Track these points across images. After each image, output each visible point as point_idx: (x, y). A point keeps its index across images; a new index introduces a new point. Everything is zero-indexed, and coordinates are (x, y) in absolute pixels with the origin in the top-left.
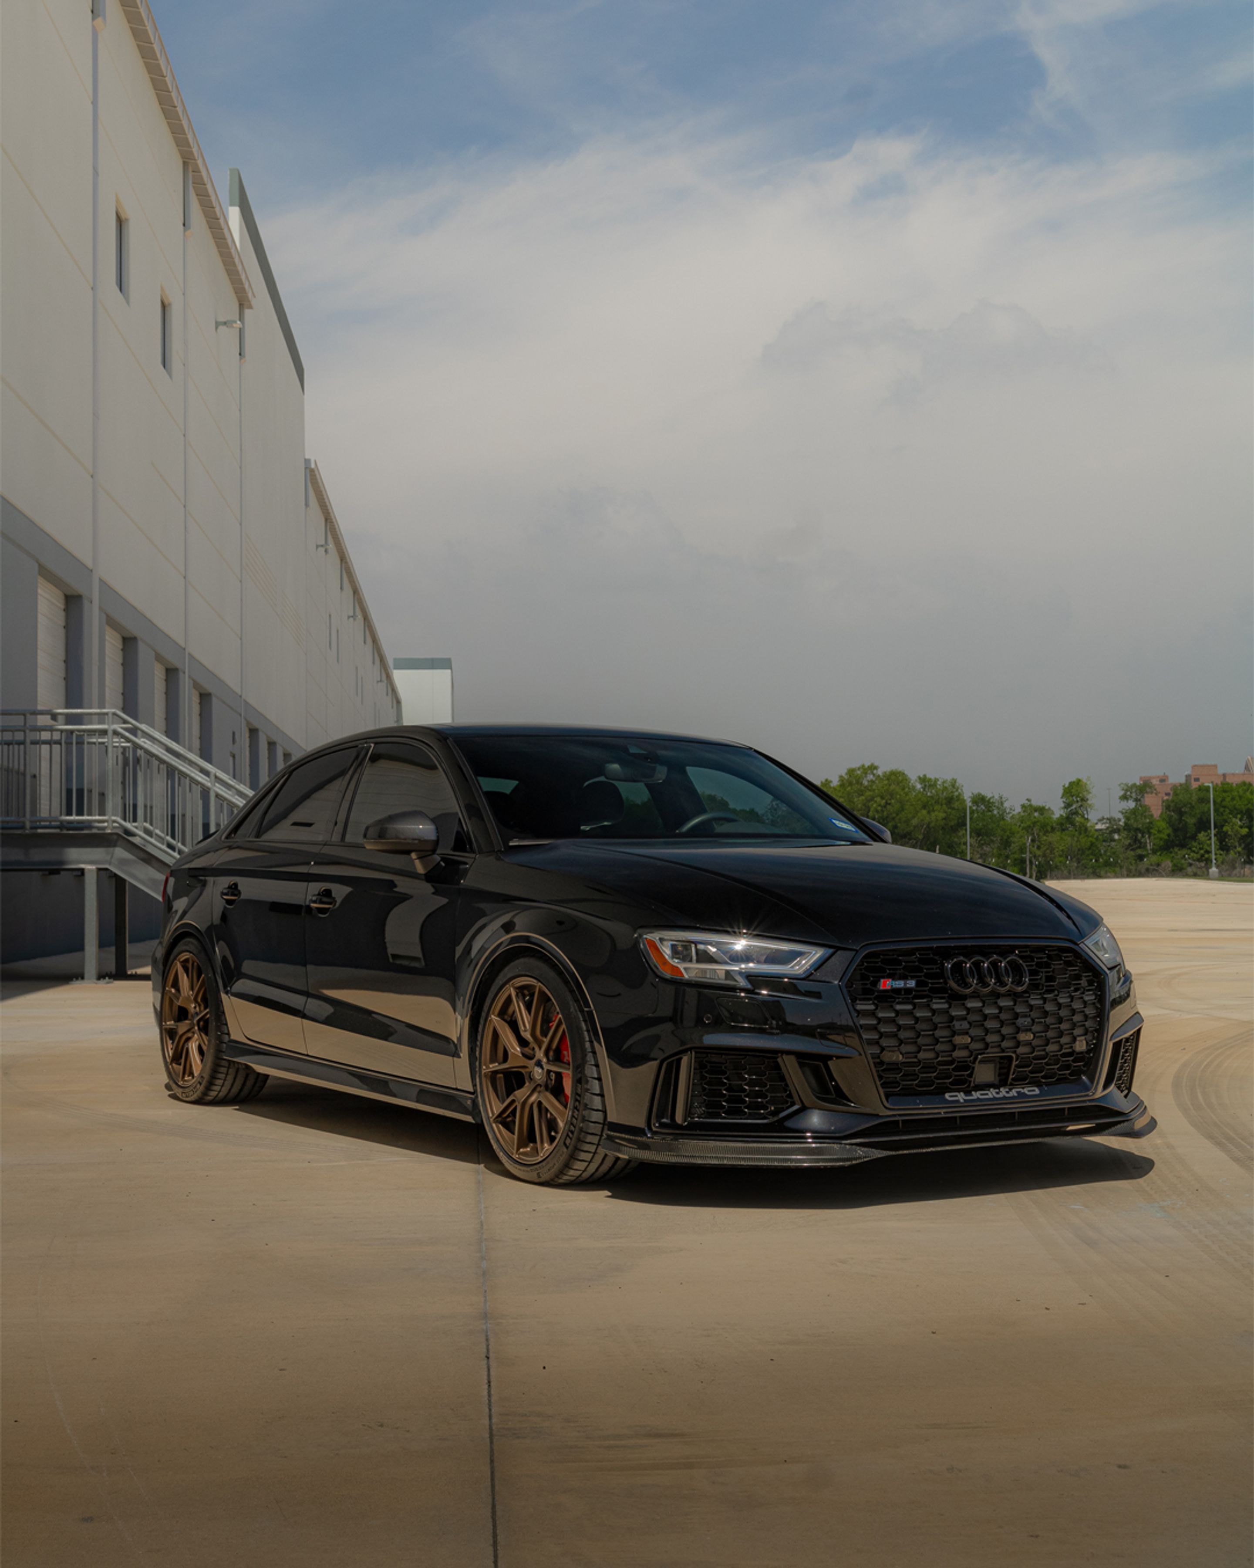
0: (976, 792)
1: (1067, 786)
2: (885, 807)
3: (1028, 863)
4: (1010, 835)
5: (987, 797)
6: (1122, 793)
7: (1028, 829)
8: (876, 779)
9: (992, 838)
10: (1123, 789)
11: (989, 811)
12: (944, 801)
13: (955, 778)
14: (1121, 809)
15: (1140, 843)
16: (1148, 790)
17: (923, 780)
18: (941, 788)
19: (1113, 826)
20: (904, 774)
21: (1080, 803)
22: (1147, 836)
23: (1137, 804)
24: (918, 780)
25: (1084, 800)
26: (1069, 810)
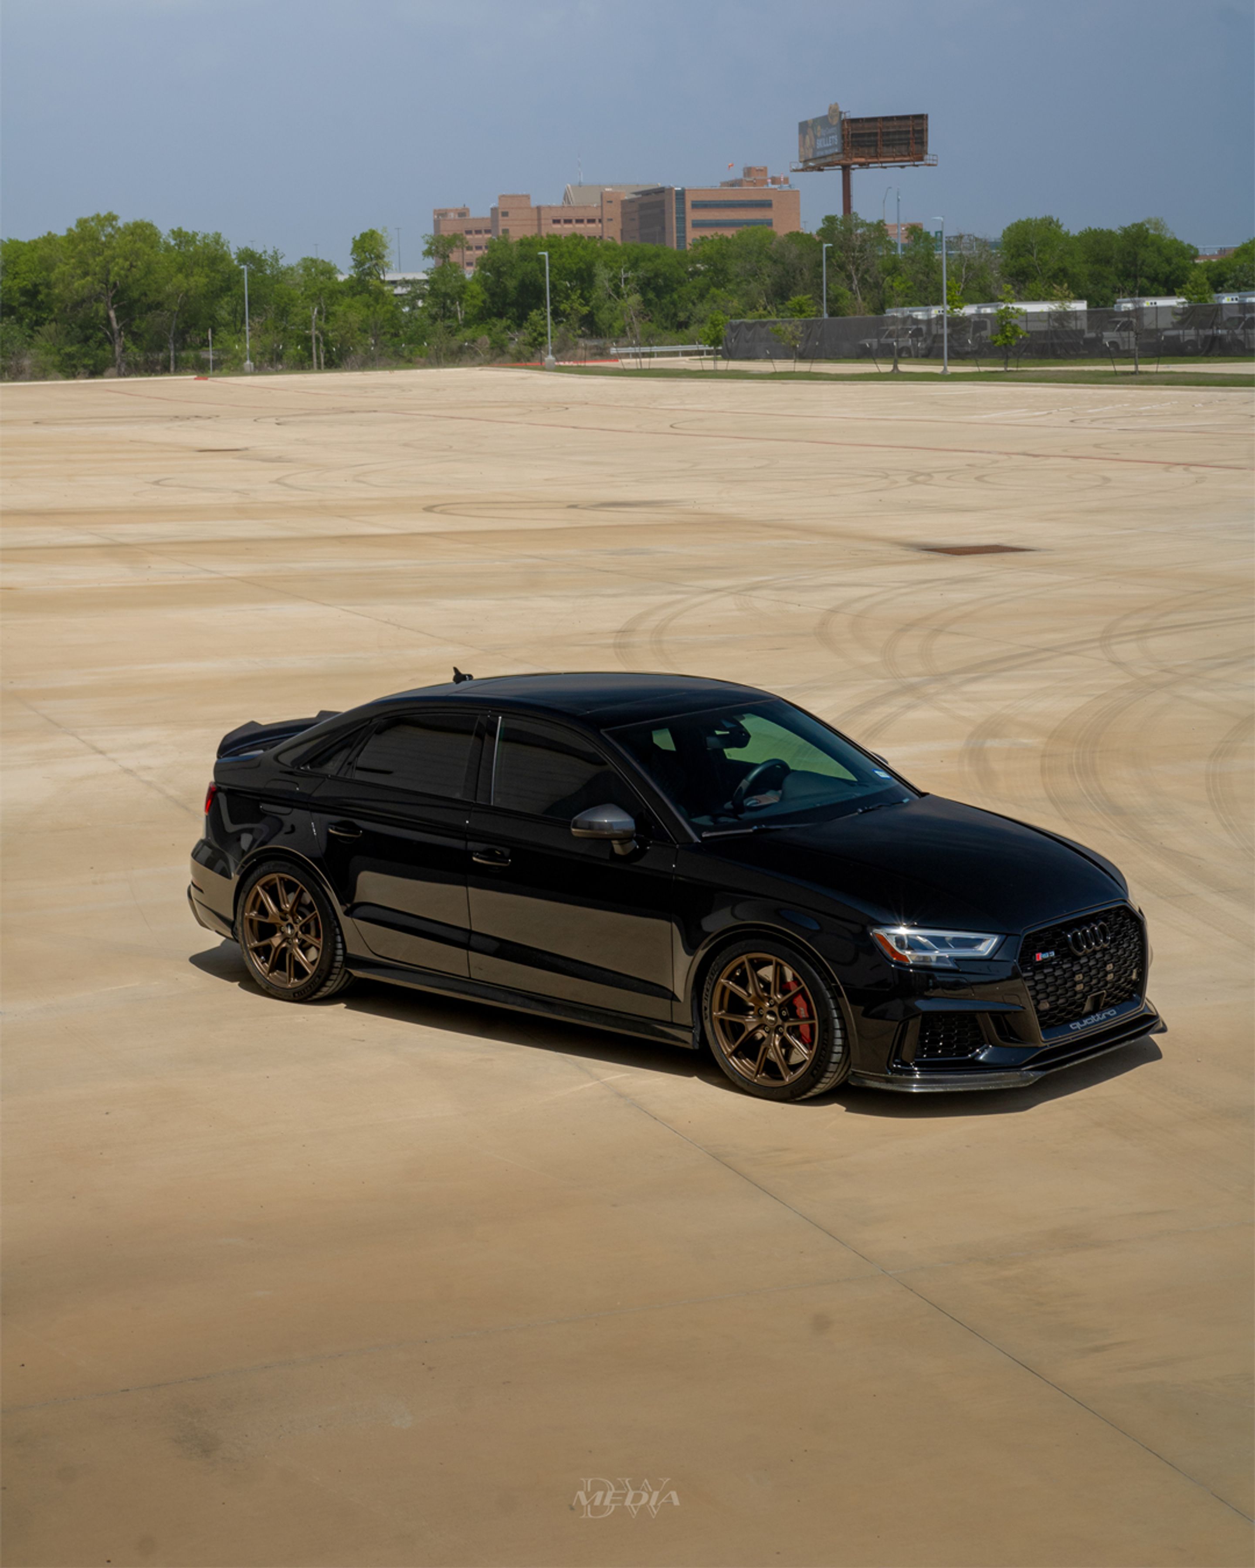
0: (242, 246)
1: (357, 238)
2: (129, 270)
3: (314, 341)
4: (288, 302)
5: (257, 253)
6: (426, 247)
7: (314, 298)
8: (116, 232)
9: (265, 306)
10: (427, 243)
11: (261, 272)
12: (206, 263)
13: (219, 232)
14: (425, 269)
15: (450, 311)
16: (458, 243)
17: (178, 234)
18: (202, 246)
19: (416, 289)
20: (152, 226)
21: (374, 262)
22: (457, 303)
23: (444, 261)
24: (171, 235)
25: (380, 257)
26: (361, 269)
